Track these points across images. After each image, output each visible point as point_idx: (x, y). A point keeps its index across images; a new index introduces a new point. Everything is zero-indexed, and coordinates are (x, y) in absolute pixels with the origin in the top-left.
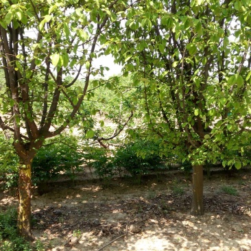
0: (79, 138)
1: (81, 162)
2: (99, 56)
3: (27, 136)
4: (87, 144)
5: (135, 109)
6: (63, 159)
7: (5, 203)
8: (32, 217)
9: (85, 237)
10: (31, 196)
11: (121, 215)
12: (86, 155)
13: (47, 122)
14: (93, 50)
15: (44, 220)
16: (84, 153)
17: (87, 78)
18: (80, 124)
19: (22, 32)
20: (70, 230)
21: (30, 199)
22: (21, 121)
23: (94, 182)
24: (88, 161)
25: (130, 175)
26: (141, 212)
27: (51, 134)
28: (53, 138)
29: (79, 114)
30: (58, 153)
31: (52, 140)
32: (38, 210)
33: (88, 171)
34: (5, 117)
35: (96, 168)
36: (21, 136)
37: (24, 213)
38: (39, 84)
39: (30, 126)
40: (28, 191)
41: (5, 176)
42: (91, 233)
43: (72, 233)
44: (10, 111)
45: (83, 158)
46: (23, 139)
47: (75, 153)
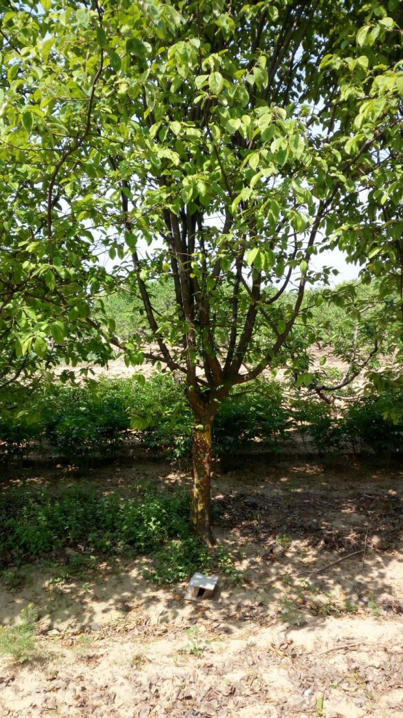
0: (284, 385)
1: (289, 425)
2: (321, 250)
3: (205, 379)
4: (297, 396)
5: (382, 338)
6: (260, 419)
7: (173, 481)
8: (212, 507)
9: (296, 547)
10: (211, 474)
11: (356, 517)
12: (297, 413)
13: (237, 358)
14: (311, 243)
15: (230, 513)
16: (293, 409)
17: (302, 288)
18: (288, 363)
19: (201, 220)
20: (270, 533)
21: (209, 477)
22: (197, 358)
23: (310, 458)
24: (299, 423)
25: (371, 450)
26: (391, 516)
27: (241, 379)
28: (244, 384)
29: (286, 346)
30: (252, 409)
31: (242, 388)
32: (221, 496)
33: (299, 439)
34: (174, 350)
35: (312, 435)
36: (197, 379)
37: (200, 499)
38: (225, 299)
39: (210, 365)
40: (207, 466)
41: (173, 440)
42: (306, 542)
43: (275, 538)
44: (181, 342)
45: (291, 419)
46: (199, 384)
47: (279, 409)
